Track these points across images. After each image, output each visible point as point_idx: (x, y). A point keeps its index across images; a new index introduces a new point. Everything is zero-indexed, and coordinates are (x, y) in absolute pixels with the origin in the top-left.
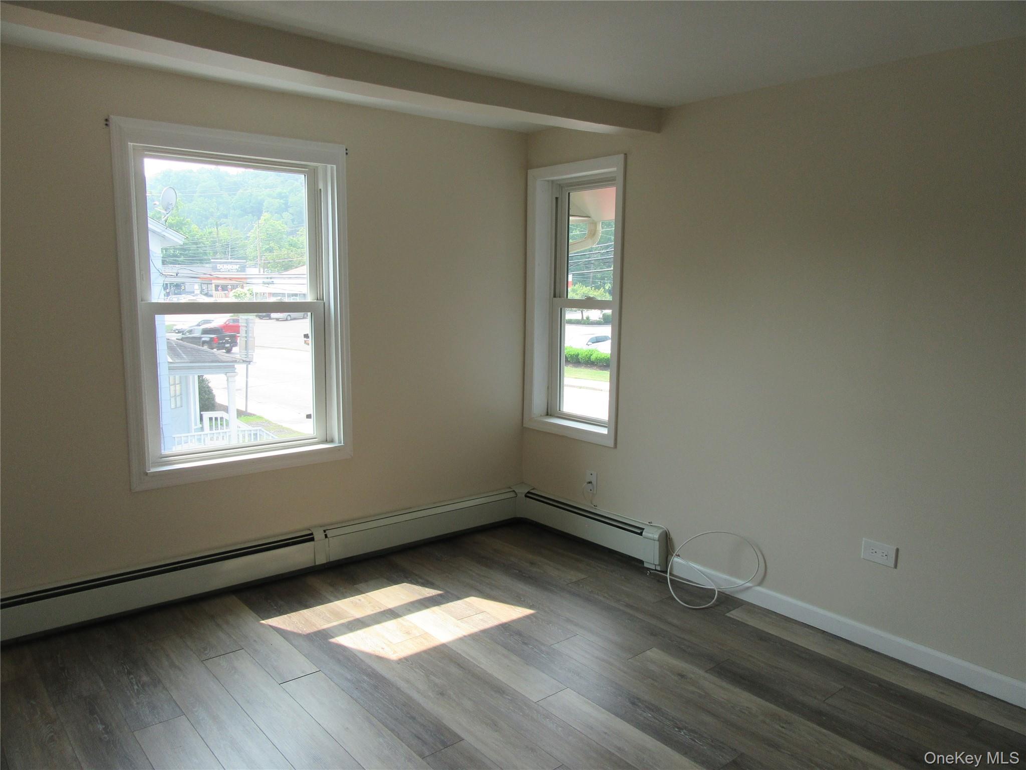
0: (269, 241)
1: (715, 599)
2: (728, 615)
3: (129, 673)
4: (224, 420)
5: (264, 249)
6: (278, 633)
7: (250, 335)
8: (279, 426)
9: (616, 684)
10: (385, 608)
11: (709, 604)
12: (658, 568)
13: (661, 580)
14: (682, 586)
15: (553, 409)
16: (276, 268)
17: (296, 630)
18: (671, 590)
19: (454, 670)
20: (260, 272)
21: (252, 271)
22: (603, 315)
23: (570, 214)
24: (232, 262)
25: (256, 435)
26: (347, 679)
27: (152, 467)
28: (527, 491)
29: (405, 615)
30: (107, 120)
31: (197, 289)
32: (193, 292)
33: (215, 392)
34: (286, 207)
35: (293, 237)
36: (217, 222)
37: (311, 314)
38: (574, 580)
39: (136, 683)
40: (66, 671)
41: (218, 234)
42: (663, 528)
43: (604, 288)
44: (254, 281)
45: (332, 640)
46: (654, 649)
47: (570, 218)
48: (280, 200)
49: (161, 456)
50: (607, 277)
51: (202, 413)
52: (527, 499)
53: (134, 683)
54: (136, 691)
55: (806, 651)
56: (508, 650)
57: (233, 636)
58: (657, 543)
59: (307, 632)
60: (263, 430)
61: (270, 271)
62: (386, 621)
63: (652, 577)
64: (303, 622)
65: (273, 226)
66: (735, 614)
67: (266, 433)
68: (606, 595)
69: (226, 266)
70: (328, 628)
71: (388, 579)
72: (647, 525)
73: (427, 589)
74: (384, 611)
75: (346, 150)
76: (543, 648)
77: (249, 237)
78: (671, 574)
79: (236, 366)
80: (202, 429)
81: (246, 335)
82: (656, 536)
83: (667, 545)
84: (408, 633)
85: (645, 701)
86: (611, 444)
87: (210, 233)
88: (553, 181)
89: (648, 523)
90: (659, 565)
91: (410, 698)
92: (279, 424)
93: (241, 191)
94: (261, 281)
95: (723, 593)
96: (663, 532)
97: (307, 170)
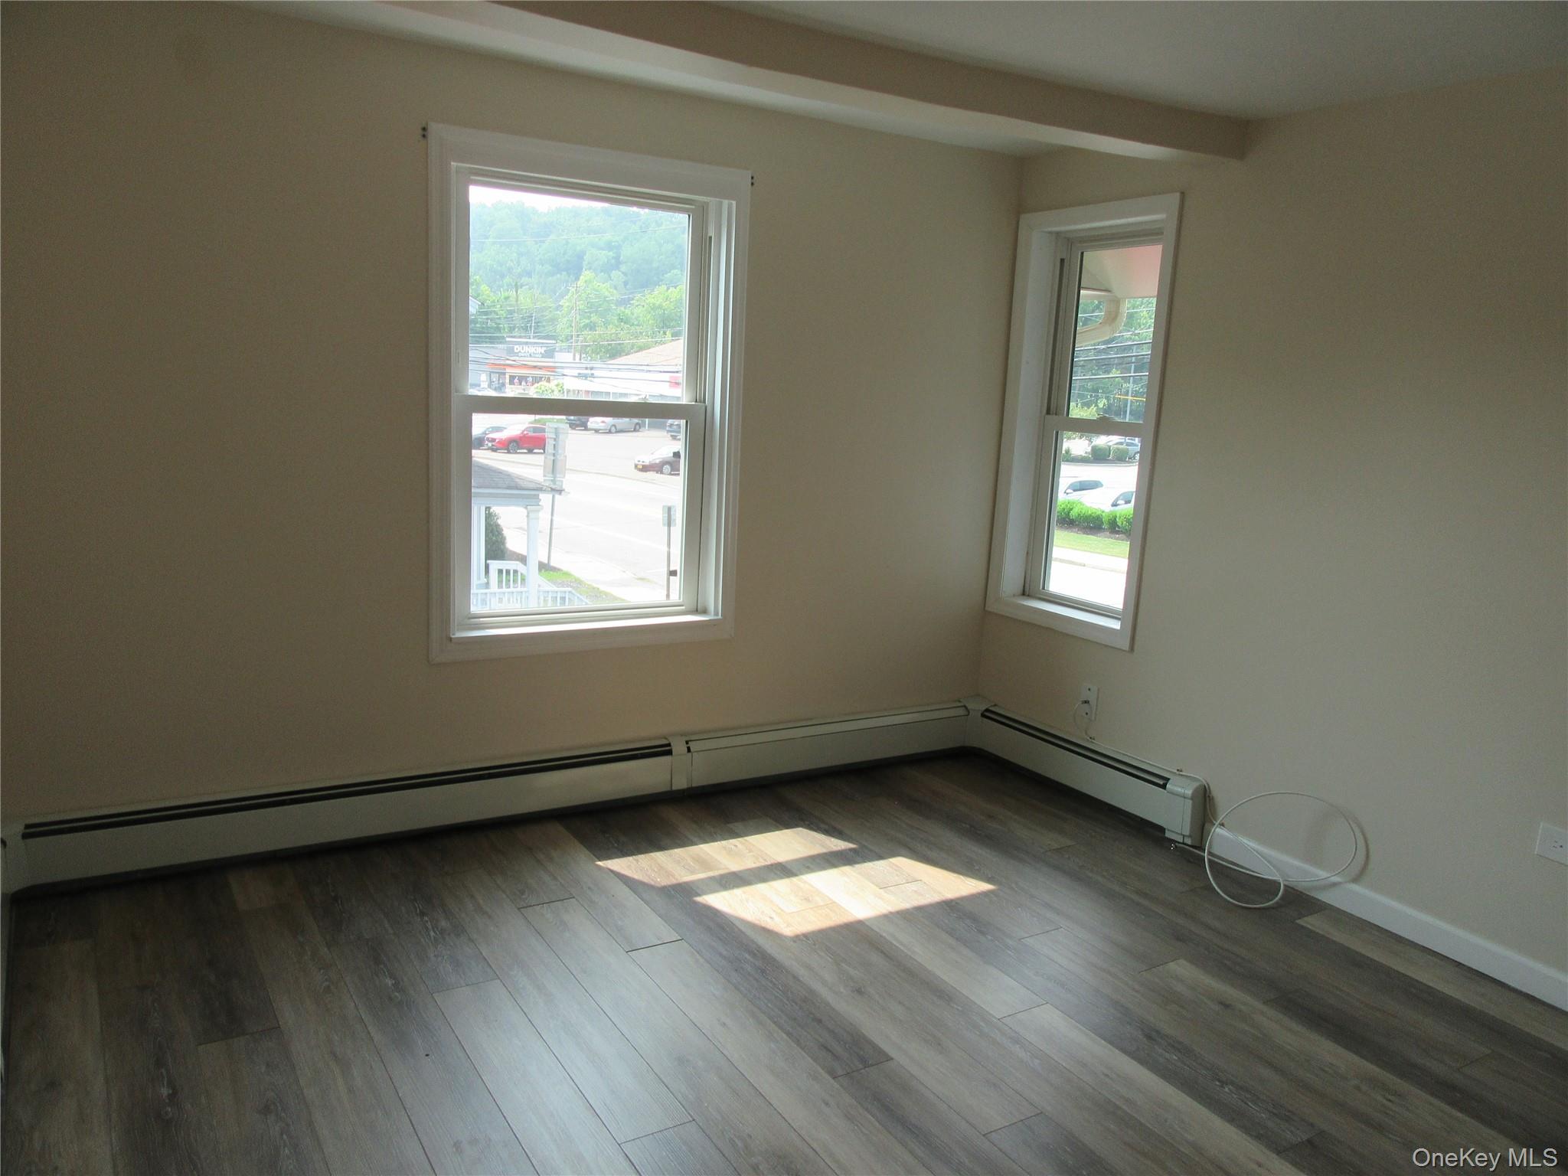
0: (590, 313)
1: (1280, 894)
2: (1298, 921)
3: (423, 914)
4: (519, 574)
5: (582, 325)
6: (621, 880)
7: (560, 451)
8: (594, 588)
9: (1122, 1006)
10: (772, 862)
11: (1267, 904)
12: (1188, 841)
13: (1192, 860)
14: (1226, 872)
15: (1033, 585)
16: (598, 353)
17: (646, 880)
18: (1210, 877)
19: (875, 958)
20: (574, 359)
21: (564, 357)
22: (1092, 447)
23: (1082, 286)
24: (535, 343)
25: (563, 599)
26: (721, 955)
27: (458, 630)
28: (984, 708)
29: (802, 874)
30: (424, 129)
31: (483, 381)
32: (479, 385)
33: (506, 532)
34: (617, 263)
35: (625, 308)
36: (517, 283)
37: (687, 422)
38: (1056, 846)
39: (433, 929)
40: (340, 902)
41: (517, 301)
42: (1200, 780)
43: (1096, 405)
44: (565, 371)
45: (699, 899)
46: (1182, 961)
47: (1082, 292)
48: (609, 251)
49: (470, 616)
50: (1102, 388)
51: (488, 561)
52: (985, 720)
53: (430, 927)
54: (432, 938)
55: (1430, 991)
56: (957, 939)
57: (559, 878)
58: (1189, 803)
59: (663, 884)
60: (573, 591)
61: (589, 358)
62: (774, 879)
63: (1178, 853)
64: (656, 870)
65: (597, 291)
66: (1312, 922)
67: (578, 598)
68: (1105, 874)
69: (526, 348)
70: (693, 882)
71: (776, 821)
72: (1175, 773)
73: (833, 839)
74: (772, 865)
75: (752, 178)
76: (1010, 942)
77: (562, 306)
78: (1210, 853)
79: (542, 496)
80: (487, 585)
81: (553, 452)
82: (1189, 792)
83: (1205, 805)
84: (807, 900)
85: (1167, 1036)
86: (1126, 646)
87: (507, 298)
88: (1058, 234)
89: (1176, 771)
90: (1190, 836)
91: (812, 992)
92: (595, 585)
93: (553, 237)
94: (576, 372)
95: (1292, 888)
96: (1200, 786)
97: (693, 207)
